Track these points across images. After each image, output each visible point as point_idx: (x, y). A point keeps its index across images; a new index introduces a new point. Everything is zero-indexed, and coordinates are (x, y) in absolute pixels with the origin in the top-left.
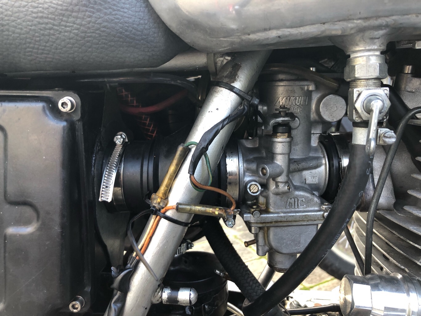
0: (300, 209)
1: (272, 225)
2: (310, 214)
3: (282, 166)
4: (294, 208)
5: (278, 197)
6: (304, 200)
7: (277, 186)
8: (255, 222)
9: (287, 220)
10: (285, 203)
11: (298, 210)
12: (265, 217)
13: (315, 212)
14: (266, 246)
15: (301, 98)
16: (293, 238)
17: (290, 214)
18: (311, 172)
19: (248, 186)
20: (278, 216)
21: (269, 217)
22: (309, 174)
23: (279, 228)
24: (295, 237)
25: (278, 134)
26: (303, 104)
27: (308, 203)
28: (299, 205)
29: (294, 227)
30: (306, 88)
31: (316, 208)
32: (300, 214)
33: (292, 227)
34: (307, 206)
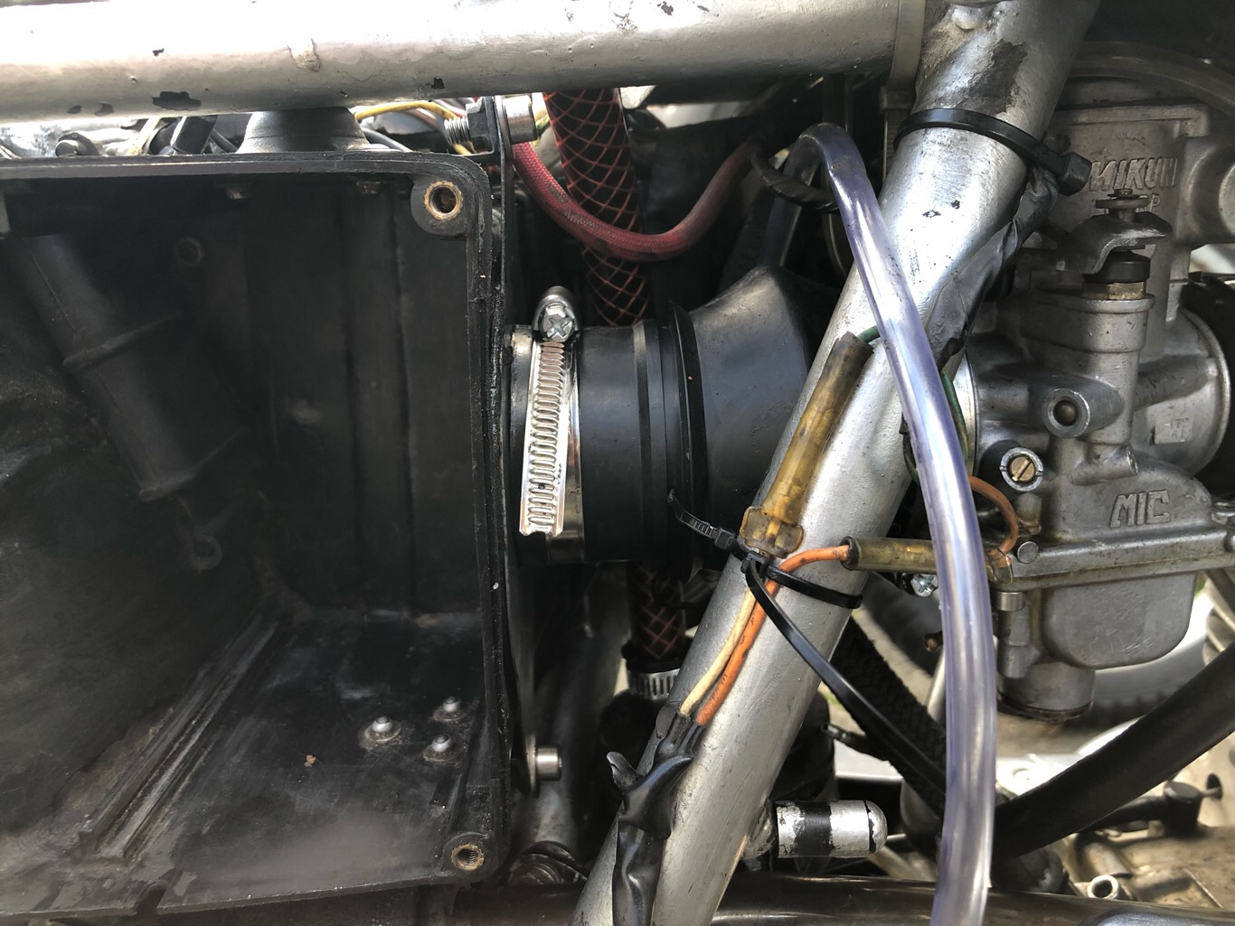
0: (1151, 527)
1: (1066, 582)
2: (1187, 542)
3: (1120, 392)
4: (1136, 522)
5: (1089, 491)
6: (1165, 499)
7: (1091, 457)
8: (1021, 575)
9: (1116, 563)
10: (1107, 509)
11: (1145, 531)
12: (1051, 558)
13: (1203, 534)
14: (1033, 648)
15: (1163, 161)
16: (1123, 617)
17: (1127, 546)
18: (1171, 408)
19: (1003, 463)
20: (1090, 553)
21: (1063, 556)
22: (1166, 414)
23: (1085, 587)
24: (1130, 613)
25: (1115, 287)
26: (1165, 184)
27: (1175, 506)
28: (1151, 512)
29: (1128, 584)
30: (1177, 127)
31: (1200, 522)
32: (1156, 542)
33: (1123, 583)
34: (1173, 516)
